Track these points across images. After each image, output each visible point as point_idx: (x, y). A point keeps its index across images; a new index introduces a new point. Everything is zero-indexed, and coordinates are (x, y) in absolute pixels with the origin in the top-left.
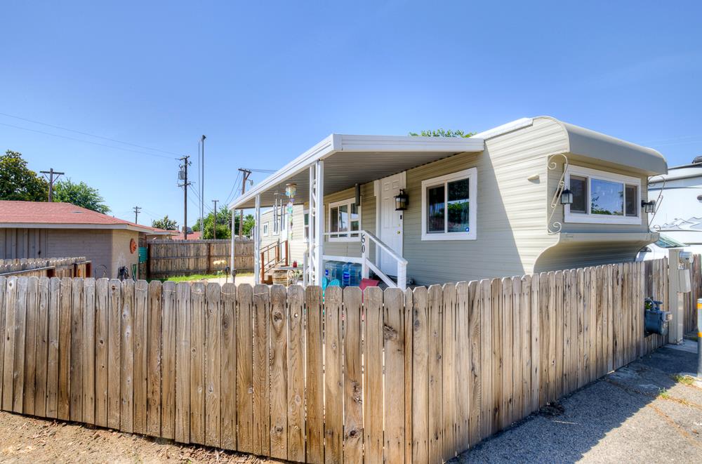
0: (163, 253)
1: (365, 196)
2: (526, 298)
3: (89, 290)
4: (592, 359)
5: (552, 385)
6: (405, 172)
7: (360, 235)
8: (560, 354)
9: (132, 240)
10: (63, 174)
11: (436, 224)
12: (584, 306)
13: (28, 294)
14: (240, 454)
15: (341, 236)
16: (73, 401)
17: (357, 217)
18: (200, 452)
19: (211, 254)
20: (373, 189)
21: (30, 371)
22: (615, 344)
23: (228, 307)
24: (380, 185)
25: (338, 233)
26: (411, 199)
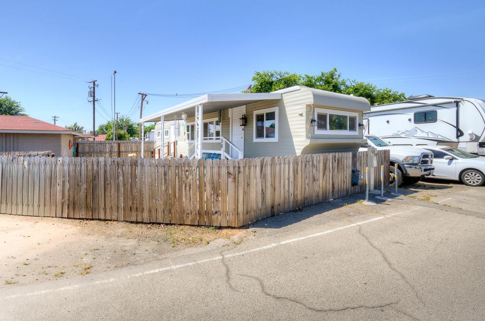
0: (87, 149)
1: (224, 117)
2: (287, 166)
3: (102, 162)
4: (321, 193)
5: (299, 201)
6: (245, 106)
7: (221, 139)
8: (303, 189)
9: (70, 141)
10: (7, 93)
11: (260, 134)
12: (316, 170)
13: (69, 165)
14: (171, 224)
15: (209, 139)
16: (94, 211)
17: (219, 128)
18: (154, 225)
19: (121, 151)
20: (228, 113)
21: (71, 199)
22: (333, 188)
23: (166, 168)
24: (232, 111)
25: (208, 138)
26: (248, 120)
